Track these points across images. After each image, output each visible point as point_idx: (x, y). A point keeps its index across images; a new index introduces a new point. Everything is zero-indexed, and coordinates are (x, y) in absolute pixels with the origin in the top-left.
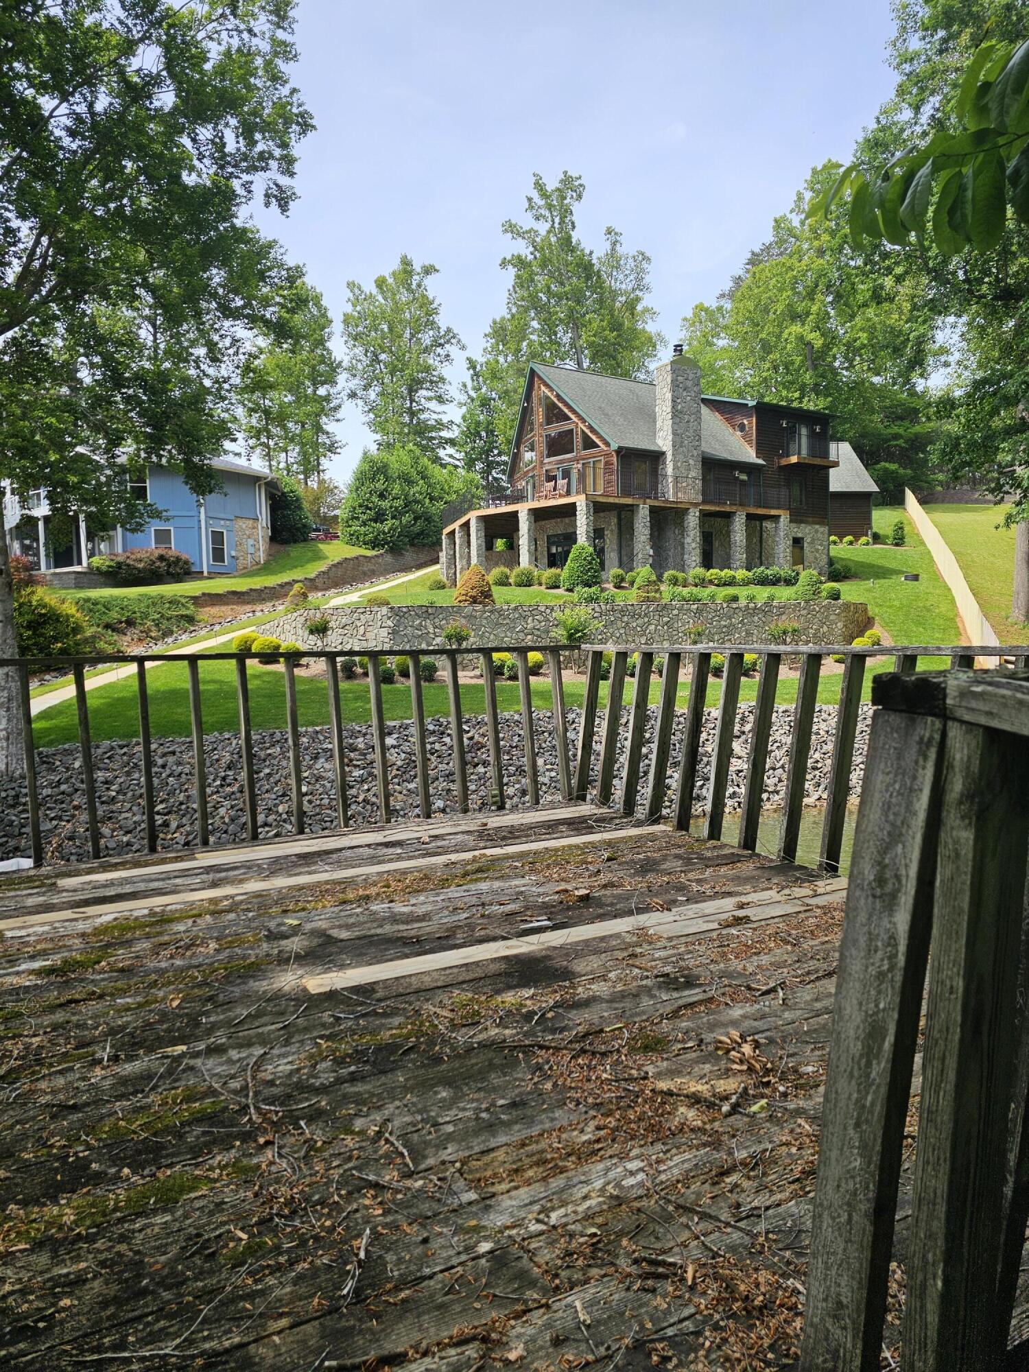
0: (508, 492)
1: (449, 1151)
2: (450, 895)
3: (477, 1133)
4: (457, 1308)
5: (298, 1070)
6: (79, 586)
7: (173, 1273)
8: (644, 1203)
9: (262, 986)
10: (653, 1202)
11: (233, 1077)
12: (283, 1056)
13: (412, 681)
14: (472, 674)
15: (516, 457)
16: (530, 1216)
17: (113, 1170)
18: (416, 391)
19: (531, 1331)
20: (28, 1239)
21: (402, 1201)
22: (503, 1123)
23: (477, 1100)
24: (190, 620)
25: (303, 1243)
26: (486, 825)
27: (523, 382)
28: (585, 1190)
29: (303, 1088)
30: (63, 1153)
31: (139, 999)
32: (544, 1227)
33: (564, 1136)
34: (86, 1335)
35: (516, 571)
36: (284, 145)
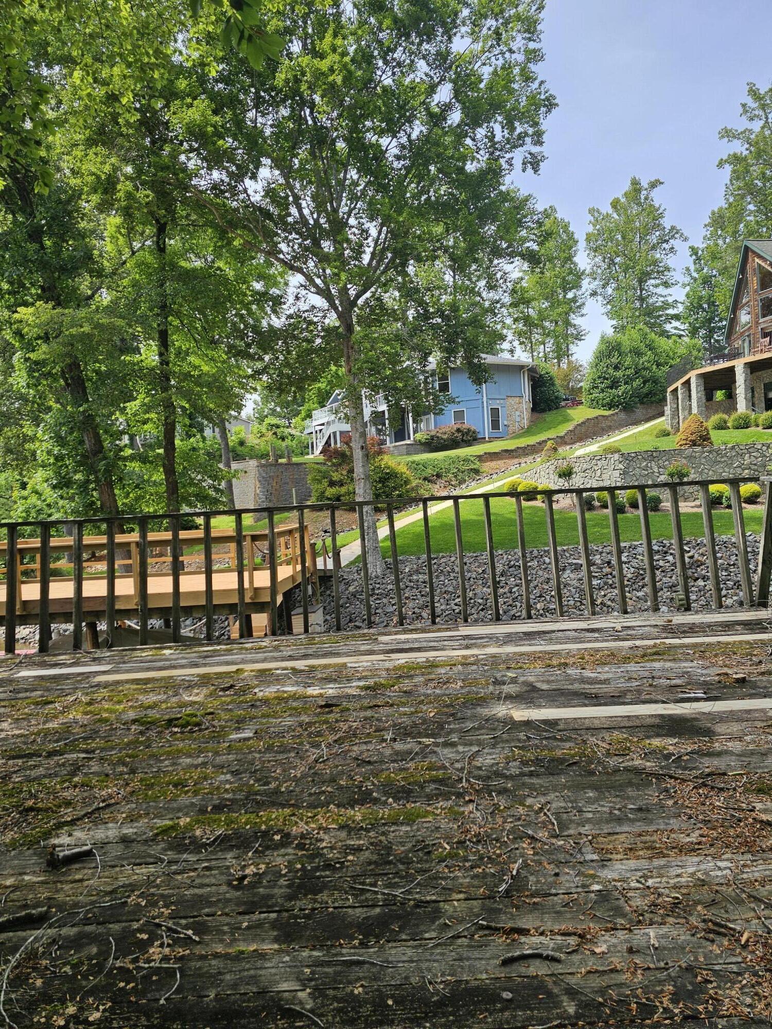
0: (726, 351)
1: (586, 828)
2: (629, 669)
3: (608, 822)
4: (568, 916)
5: (498, 764)
6: (408, 454)
7: (407, 857)
8: (724, 888)
9: (485, 712)
10: (731, 889)
11: (457, 761)
12: (490, 754)
13: (640, 512)
14: (693, 504)
15: (733, 321)
16: (633, 878)
17: (384, 798)
18: (646, 281)
19: (614, 941)
20: (337, 823)
21: (547, 850)
22: (629, 820)
23: (614, 802)
24: (477, 472)
25: (481, 858)
26: (671, 621)
27: (739, 257)
28: (679, 871)
29: (498, 774)
30: (360, 784)
31: (412, 709)
32: (641, 886)
33: (673, 836)
34: (358, 876)
35: (734, 416)
36: (536, 124)
